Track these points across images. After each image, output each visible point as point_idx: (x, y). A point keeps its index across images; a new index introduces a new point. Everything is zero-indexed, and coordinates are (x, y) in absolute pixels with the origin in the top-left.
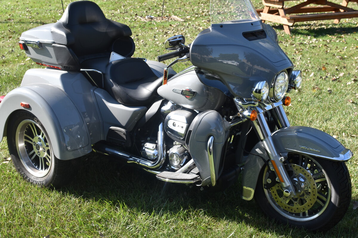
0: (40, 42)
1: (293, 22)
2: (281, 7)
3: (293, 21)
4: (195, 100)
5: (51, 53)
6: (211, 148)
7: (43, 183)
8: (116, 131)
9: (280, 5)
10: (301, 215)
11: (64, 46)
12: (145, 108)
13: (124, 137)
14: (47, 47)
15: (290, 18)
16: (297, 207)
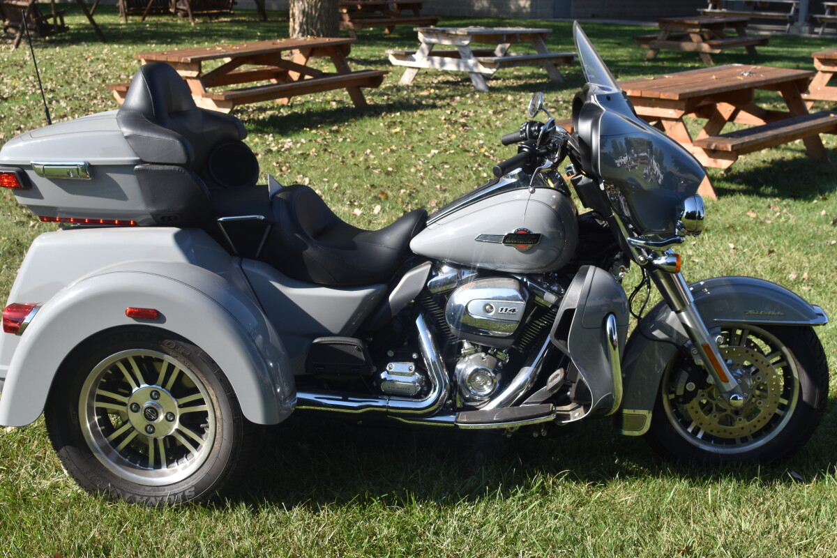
0: (92, 164)
1: (231, 106)
2: (195, 74)
3: (231, 104)
4: (538, 251)
5: (122, 187)
6: (615, 337)
7: (187, 493)
8: (331, 346)
9: (192, 70)
10: (738, 442)
11: (177, 168)
12: (382, 287)
13: (362, 356)
14: (110, 175)
15: (225, 97)
16: (741, 426)
